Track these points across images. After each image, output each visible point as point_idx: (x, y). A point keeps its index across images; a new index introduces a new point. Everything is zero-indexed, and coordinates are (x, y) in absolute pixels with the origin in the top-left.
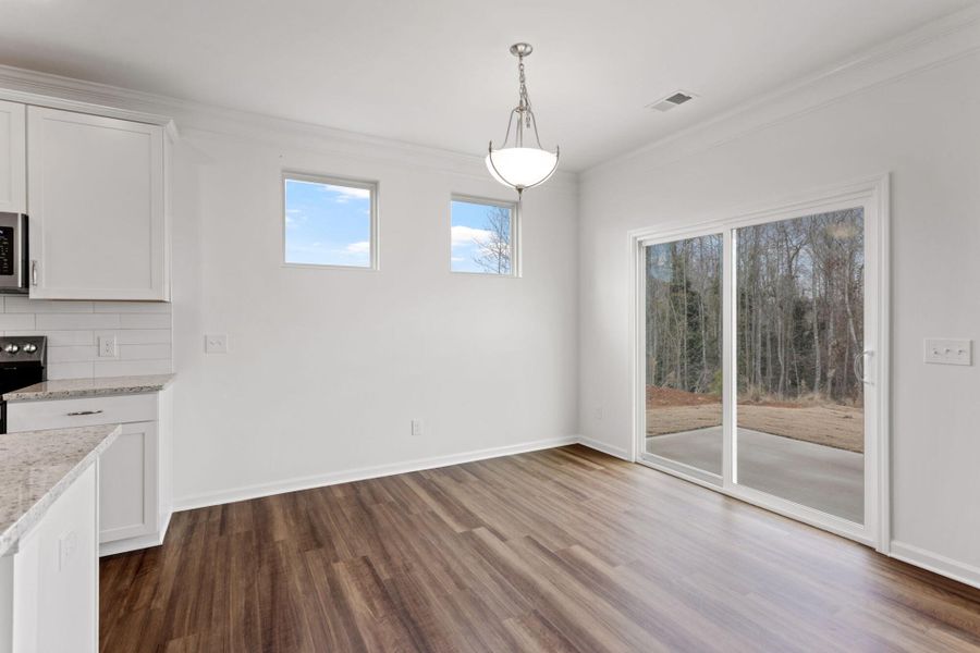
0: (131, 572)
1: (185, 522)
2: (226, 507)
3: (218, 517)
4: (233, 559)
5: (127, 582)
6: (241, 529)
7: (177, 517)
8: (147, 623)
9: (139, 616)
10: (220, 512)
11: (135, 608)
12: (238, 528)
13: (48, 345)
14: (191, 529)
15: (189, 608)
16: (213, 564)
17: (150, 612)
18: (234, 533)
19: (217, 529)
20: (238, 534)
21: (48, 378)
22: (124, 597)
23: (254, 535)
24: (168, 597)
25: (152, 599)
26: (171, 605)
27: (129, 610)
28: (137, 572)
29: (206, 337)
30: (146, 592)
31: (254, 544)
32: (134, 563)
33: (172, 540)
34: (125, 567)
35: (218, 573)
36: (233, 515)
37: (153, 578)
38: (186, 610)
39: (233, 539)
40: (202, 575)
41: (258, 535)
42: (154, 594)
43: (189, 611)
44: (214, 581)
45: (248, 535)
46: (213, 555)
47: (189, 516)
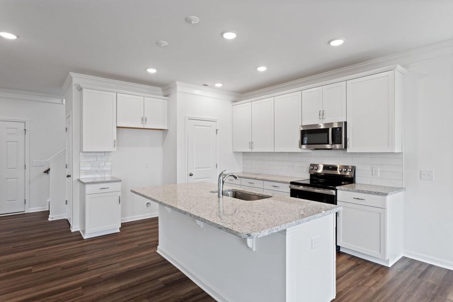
0: (372, 271)
1: (406, 263)
2: (431, 266)
3: (423, 269)
4: (417, 292)
5: (369, 274)
6: (431, 281)
7: (404, 258)
8: (365, 293)
9: (364, 289)
10: (426, 267)
11: (365, 285)
12: (430, 280)
13: (356, 169)
14: (406, 268)
15: (384, 299)
16: (406, 288)
17: (369, 290)
18: (426, 281)
19: (419, 274)
20: (427, 283)
21: (356, 182)
22: (364, 279)
23: (437, 288)
24: (378, 290)
25: (373, 286)
26: (377, 293)
27: (363, 284)
28: (374, 272)
29: (421, 171)
30: (372, 282)
31: (433, 292)
32: (375, 268)
33: (395, 268)
34: (371, 268)
35: (405, 294)
36: (432, 272)
37: (378, 278)
38: (382, 298)
39: (423, 284)
40: (397, 290)
41: (439, 289)
42: (375, 284)
43: (383, 300)
44: (400, 296)
45: (433, 286)
46: (408, 285)
47: (410, 262)
